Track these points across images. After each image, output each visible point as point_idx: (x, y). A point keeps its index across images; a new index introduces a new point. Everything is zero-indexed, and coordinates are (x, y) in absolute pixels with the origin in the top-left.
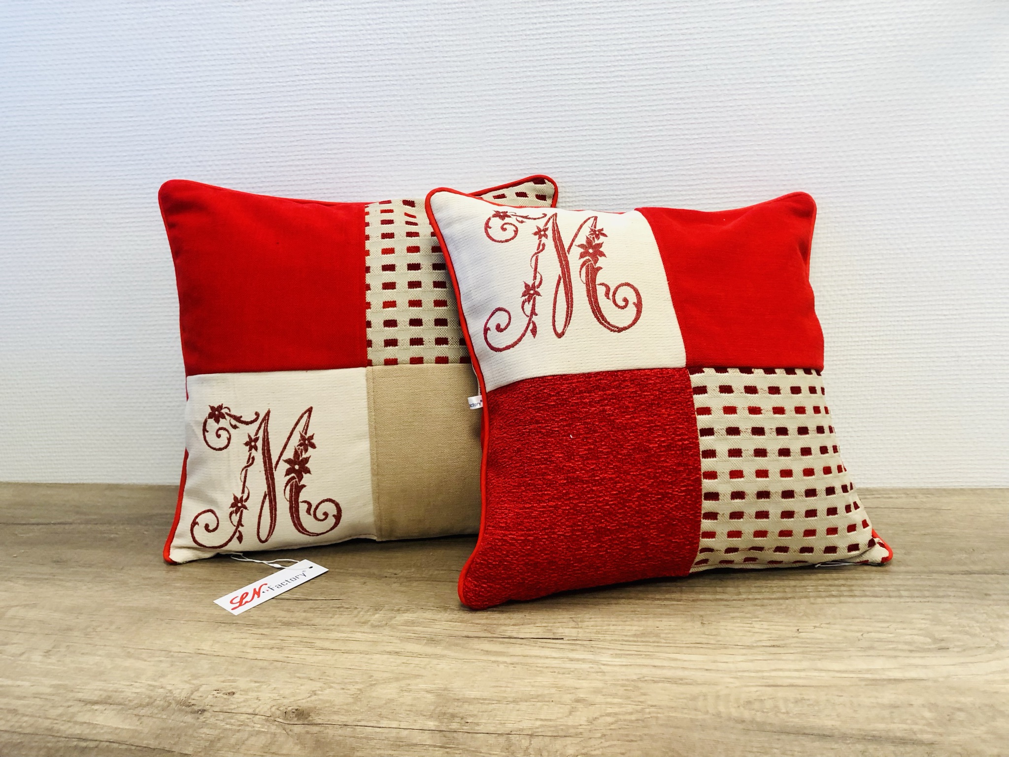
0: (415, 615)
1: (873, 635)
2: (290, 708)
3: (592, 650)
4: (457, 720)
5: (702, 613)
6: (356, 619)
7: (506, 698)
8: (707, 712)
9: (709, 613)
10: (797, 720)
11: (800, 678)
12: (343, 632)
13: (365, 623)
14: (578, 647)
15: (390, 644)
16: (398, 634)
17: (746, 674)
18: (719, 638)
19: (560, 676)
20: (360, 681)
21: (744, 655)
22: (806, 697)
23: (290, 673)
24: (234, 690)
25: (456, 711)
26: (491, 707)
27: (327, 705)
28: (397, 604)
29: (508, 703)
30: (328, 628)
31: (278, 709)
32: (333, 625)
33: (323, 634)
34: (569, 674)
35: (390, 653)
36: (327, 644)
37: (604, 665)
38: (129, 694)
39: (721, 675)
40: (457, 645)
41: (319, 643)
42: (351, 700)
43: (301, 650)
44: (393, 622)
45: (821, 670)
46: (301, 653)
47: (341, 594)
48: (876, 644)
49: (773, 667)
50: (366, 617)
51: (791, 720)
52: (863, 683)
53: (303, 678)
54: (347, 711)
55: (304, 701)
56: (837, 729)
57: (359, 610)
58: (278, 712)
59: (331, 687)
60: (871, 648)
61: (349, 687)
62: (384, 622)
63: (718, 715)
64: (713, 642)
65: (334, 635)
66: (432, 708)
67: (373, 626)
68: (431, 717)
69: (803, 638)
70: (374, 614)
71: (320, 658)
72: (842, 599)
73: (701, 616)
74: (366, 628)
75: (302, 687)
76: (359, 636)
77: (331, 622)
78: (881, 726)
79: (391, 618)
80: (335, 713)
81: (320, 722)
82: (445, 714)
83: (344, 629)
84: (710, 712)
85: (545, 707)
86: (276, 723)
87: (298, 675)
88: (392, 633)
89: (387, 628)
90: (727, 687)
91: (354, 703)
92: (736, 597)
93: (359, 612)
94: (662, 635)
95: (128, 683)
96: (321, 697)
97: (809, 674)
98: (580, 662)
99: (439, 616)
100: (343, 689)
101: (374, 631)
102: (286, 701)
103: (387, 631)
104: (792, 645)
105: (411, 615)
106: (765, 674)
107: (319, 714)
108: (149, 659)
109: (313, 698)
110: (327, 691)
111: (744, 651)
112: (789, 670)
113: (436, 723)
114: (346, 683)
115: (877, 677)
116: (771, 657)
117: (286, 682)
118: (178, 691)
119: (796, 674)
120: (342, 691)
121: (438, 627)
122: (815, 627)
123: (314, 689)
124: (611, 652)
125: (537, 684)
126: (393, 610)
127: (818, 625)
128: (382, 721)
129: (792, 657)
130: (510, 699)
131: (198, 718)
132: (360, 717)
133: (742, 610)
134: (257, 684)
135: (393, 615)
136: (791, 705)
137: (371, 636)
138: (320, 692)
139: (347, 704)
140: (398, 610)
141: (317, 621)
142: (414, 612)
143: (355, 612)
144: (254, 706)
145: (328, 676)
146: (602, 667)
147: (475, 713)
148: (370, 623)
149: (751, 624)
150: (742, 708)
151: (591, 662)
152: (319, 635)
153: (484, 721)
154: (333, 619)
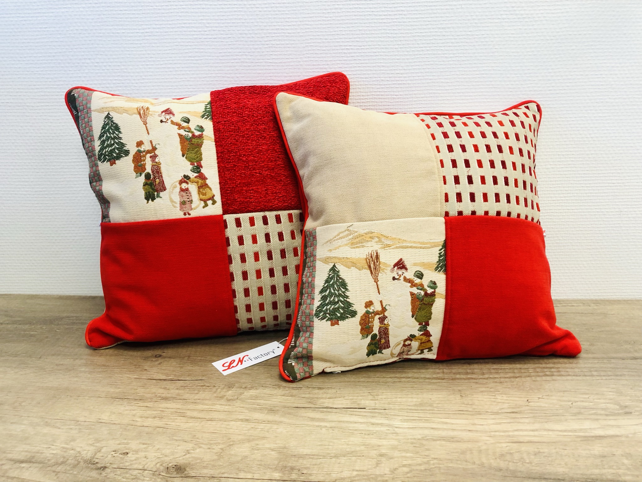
0: (258, 391)
1: (579, 403)
2: (170, 465)
3: (387, 416)
4: (295, 471)
5: (460, 388)
6: (215, 395)
7: (329, 454)
8: (474, 463)
9: (465, 388)
10: (538, 468)
11: (535, 436)
12: (206, 405)
13: (222, 397)
14: (376, 415)
15: (241, 413)
16: (247, 406)
17: (497, 433)
18: (474, 407)
19: (366, 436)
20: (222, 442)
21: (494, 419)
22: (541, 451)
23: (169, 437)
24: (127, 451)
25: (294, 465)
26: (319, 461)
27: (198, 461)
28: (244, 383)
29: (331, 458)
30: (195, 401)
31: (161, 465)
32: (199, 399)
33: (191, 406)
34: (372, 435)
35: (242, 420)
36: (195, 414)
37: (396, 428)
38: (48, 455)
39: (480, 435)
40: (289, 414)
41: (189, 413)
42: (216, 457)
43: (176, 419)
44: (242, 396)
45: (549, 430)
46: (176, 421)
47: (203, 376)
48: (582, 410)
49: (516, 429)
50: (222, 393)
51: (534, 468)
52: (579, 439)
53: (179, 440)
54: (214, 466)
55: (181, 458)
56: (566, 474)
57: (217, 387)
58: (162, 468)
59: (200, 447)
60: (579, 413)
61: (214, 447)
62: (236, 397)
63: (482, 465)
64: (470, 410)
65: (200, 407)
66: (276, 462)
67: (229, 400)
68: (276, 469)
69: (532, 407)
70: (228, 391)
71: (191, 424)
72: (554, 378)
73: (459, 391)
74: (223, 402)
75: (179, 448)
76: (218, 407)
77: (197, 397)
78: (597, 471)
79: (241, 394)
80: (205, 467)
81: (193, 475)
82: (286, 467)
83: (207, 402)
84: (477, 463)
85: (358, 460)
86: (161, 476)
87: (175, 438)
88: (242, 405)
89: (238, 401)
90: (486, 444)
91: (219, 459)
92: (481, 377)
93: (217, 389)
94: (435, 405)
95: (46, 446)
96: (193, 455)
97: (540, 433)
98: (380, 426)
99: (275, 392)
100: (209, 448)
101: (229, 403)
102: (167, 459)
103: (238, 403)
104: (526, 412)
105: (255, 391)
106: (511, 433)
107: (192, 469)
108: (62, 427)
109: (188, 456)
110: (198, 450)
111: (493, 417)
112: (526, 430)
113: (280, 475)
114: (211, 444)
115: (587, 434)
116: (512, 420)
117: (166, 443)
118: (85, 452)
119: (532, 433)
120: (209, 450)
121: (275, 400)
122: (539, 398)
123: (188, 449)
124: (400, 418)
125: (350, 443)
126: (241, 387)
127: (540, 396)
128: (240, 474)
129: (527, 420)
130: (332, 455)
131: (101, 474)
132: (223, 471)
133: (487, 386)
134: (145, 446)
135: (242, 391)
136: (533, 457)
137: (227, 407)
138: (192, 451)
139: (213, 460)
140: (246, 388)
141: (186, 396)
142: (257, 389)
143: (214, 389)
144: (144, 463)
145: (198, 438)
146: (396, 429)
147: (308, 466)
148: (225, 398)
149: (495, 396)
150: (498, 460)
151: (387, 426)
152: (189, 407)
153: (315, 472)
154: (198, 395)
